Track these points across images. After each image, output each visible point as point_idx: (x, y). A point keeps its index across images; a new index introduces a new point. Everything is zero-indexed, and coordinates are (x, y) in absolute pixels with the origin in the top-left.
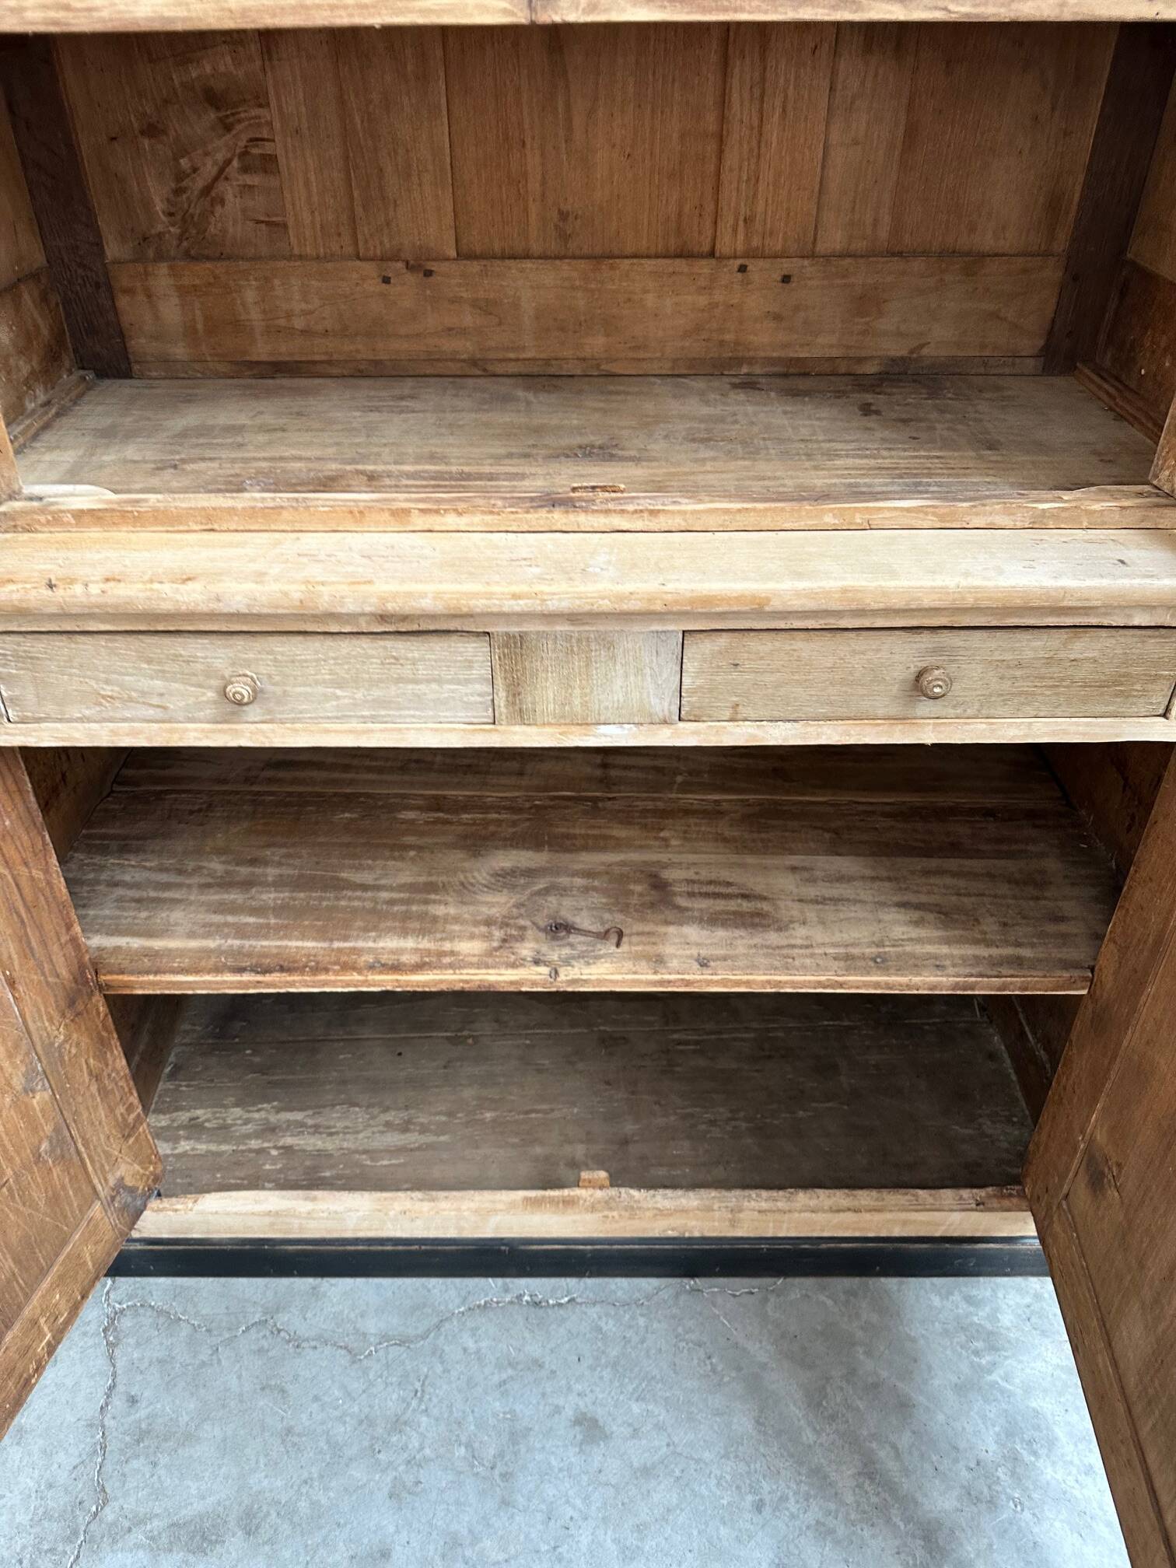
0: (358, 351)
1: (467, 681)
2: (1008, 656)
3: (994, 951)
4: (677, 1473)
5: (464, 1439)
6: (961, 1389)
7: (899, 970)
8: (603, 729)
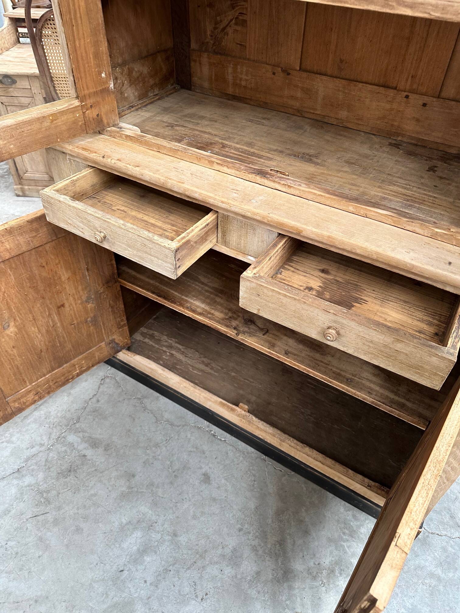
0: (260, 98)
4: (223, 506)
5: (171, 460)
6: (330, 540)
8: (249, 257)
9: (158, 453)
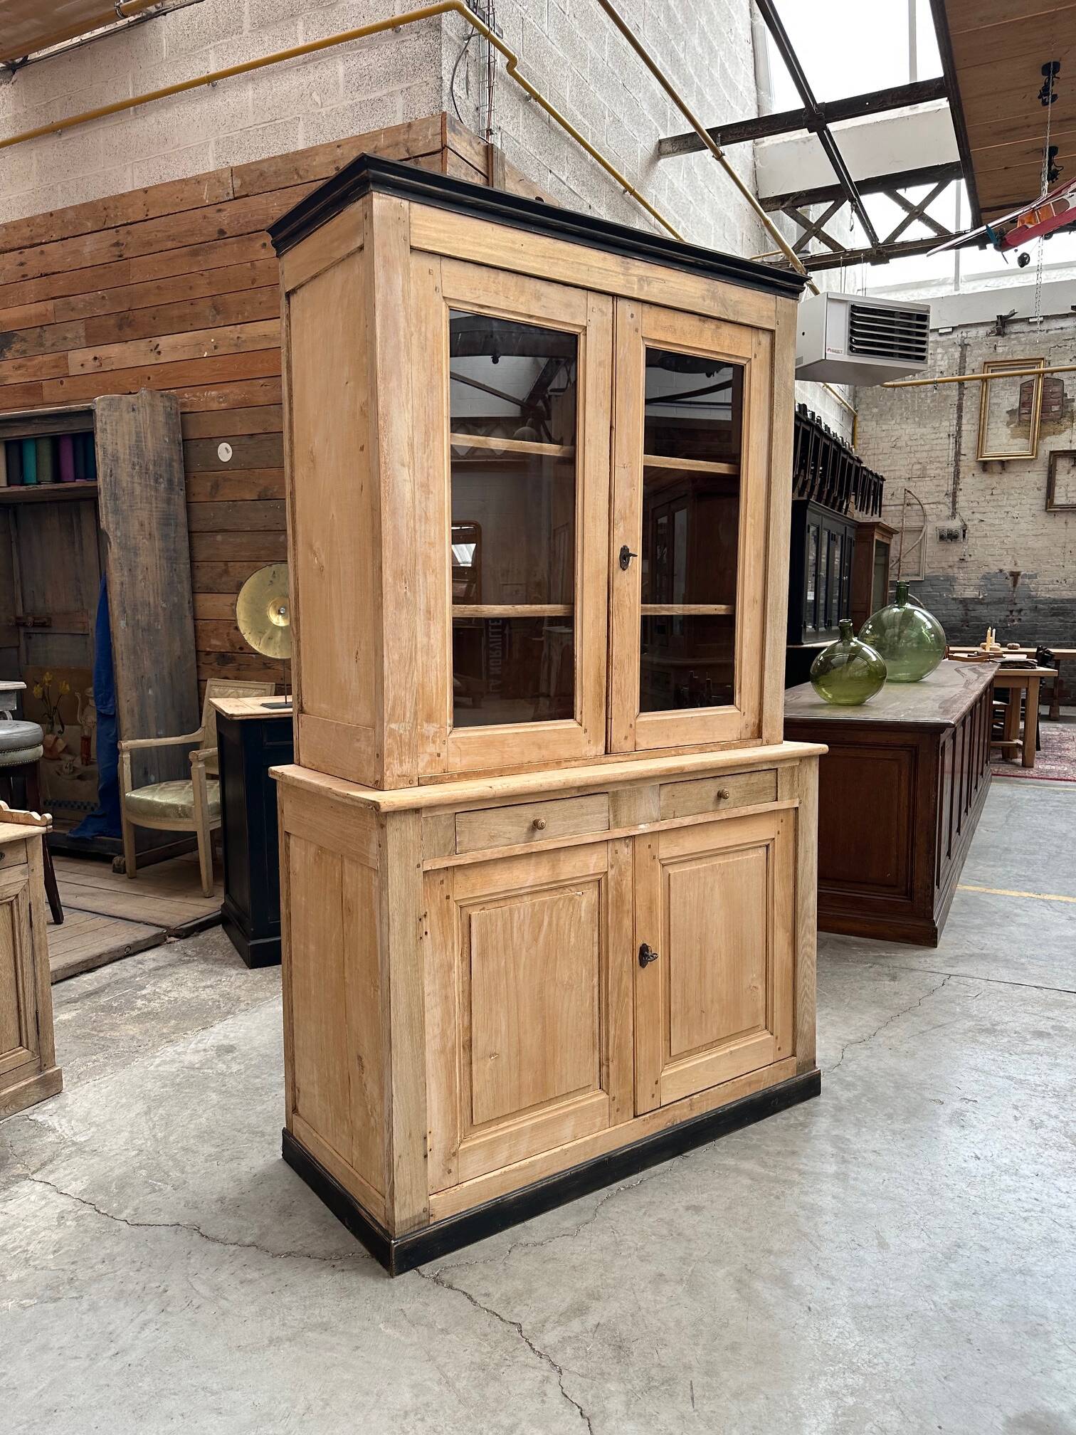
1: (600, 813)
2: (737, 784)
4: (740, 1203)
5: (650, 1234)
9: (632, 1244)
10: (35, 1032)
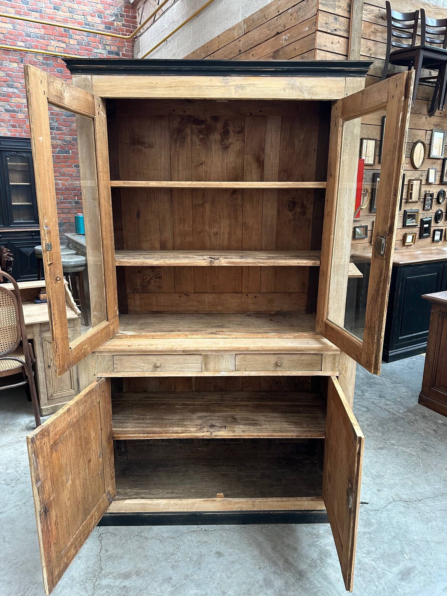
0: (173, 309)
1: (197, 363)
2: (291, 359)
3: (305, 429)
4: (240, 562)
5: (189, 557)
6: (309, 545)
7: (285, 432)
8: (222, 373)
9: (177, 557)
10: (77, 385)
